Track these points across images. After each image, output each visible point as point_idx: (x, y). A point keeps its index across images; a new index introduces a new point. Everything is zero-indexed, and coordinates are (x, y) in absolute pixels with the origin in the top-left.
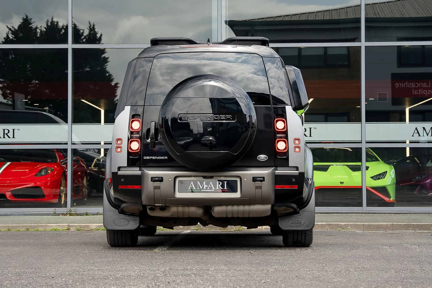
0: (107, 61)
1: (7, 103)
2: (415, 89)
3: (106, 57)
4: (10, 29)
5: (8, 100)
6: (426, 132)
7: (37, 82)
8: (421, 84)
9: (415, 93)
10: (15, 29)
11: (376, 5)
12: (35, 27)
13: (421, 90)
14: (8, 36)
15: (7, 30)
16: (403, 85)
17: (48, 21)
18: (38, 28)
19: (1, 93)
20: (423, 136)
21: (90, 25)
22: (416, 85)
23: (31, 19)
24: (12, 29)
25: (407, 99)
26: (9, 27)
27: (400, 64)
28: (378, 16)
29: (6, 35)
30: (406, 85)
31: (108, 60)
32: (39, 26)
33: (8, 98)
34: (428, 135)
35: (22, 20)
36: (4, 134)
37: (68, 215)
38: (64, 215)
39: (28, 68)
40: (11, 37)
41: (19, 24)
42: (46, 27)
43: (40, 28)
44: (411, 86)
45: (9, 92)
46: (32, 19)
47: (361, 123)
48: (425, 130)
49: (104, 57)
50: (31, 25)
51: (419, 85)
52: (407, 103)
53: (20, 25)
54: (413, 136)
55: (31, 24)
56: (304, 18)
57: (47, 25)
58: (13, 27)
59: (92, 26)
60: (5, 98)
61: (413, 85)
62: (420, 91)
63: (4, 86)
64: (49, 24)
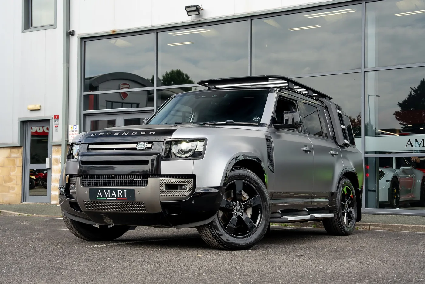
4: (413, 89)
10: (416, 89)
14: (411, 94)
15: (411, 90)
24: (414, 89)
26: (412, 88)
29: (409, 93)
34: (419, 145)
40: (413, 94)
48: (417, 141)
53: (419, 86)
54: (406, 147)
58: (415, 88)
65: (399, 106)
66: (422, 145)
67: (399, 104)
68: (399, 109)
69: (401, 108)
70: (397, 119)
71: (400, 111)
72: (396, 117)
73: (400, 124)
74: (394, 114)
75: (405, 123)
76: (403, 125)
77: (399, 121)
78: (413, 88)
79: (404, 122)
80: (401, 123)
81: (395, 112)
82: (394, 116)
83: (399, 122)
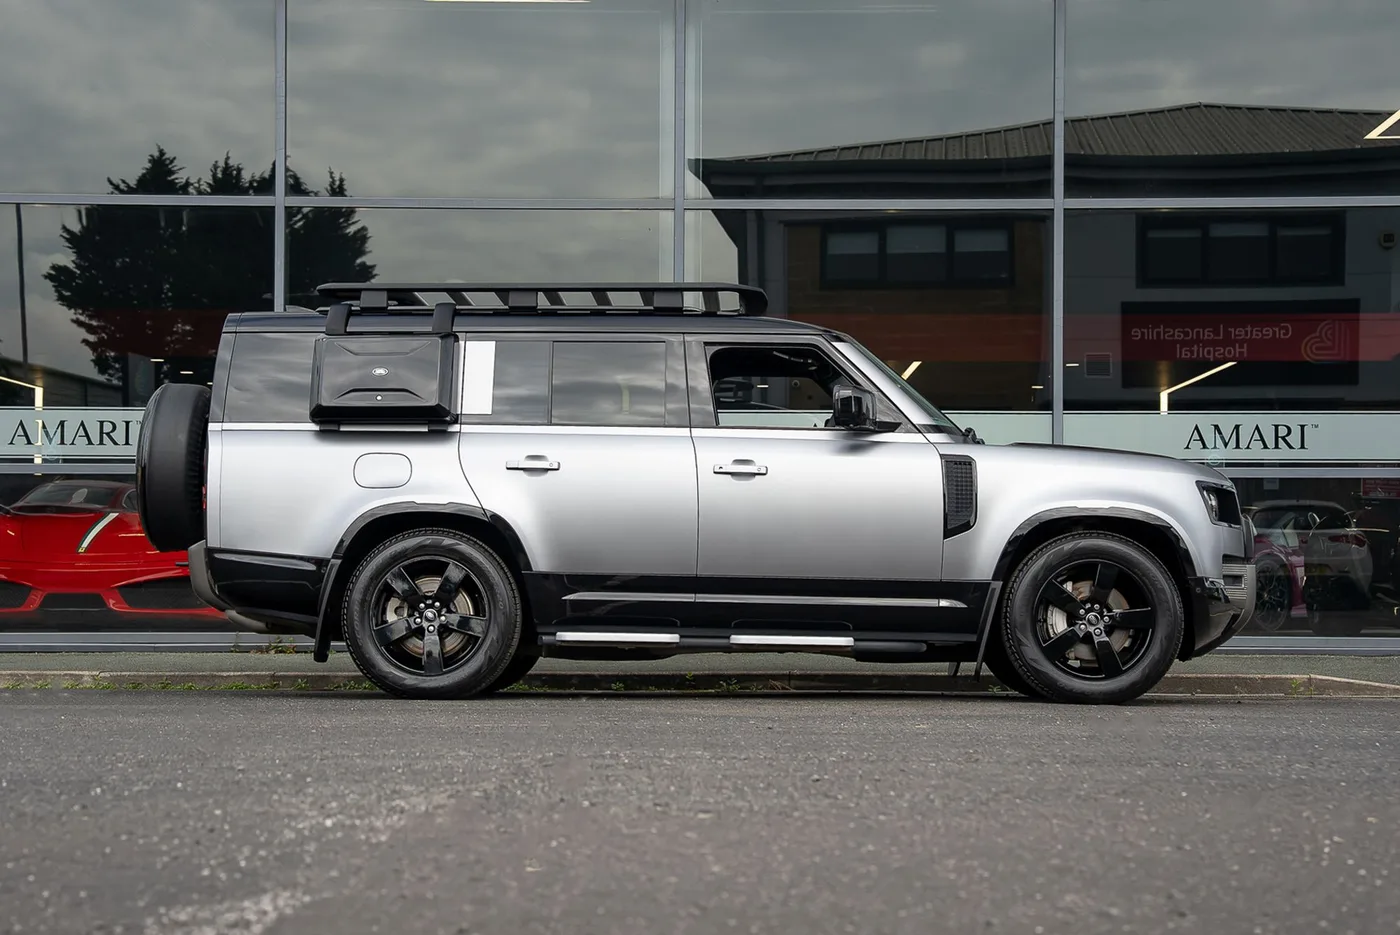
0: (371, 273)
1: (109, 383)
2: (1184, 344)
3: (368, 263)
4: (118, 188)
5: (110, 375)
6: (1222, 438)
7: (188, 328)
8: (1198, 332)
9: (1183, 356)
10: (128, 186)
11: (1083, 123)
12: (184, 181)
13: (1199, 347)
15: (110, 189)
16: (1151, 334)
17: (216, 167)
18: (192, 184)
19: (93, 358)
20: (1215, 447)
21: (333, 182)
22: (1187, 334)
23: (172, 162)
24: (124, 187)
25: (1163, 367)
26: (114, 182)
27: (1145, 279)
28: (1089, 152)
30: (1158, 333)
31: (375, 272)
32: (192, 181)
33: (111, 372)
34: (1226, 445)
35: (150, 161)
36: (102, 433)
37: (273, 652)
38: (262, 652)
39: (166, 294)
41: (140, 175)
42: (211, 182)
43: (196, 185)
44: (1173, 335)
45: (112, 354)
46: (175, 158)
47: (1052, 414)
48: (1220, 433)
49: (364, 264)
50: (173, 177)
51: (1192, 334)
52: (1164, 378)
53: (144, 175)
54: (1187, 447)
55: (173, 173)
56: (895, 155)
57: (214, 176)
58: (124, 182)
59: (337, 183)
60: (102, 371)
61: (1178, 334)
62: (1195, 348)
63: (101, 340)
64: (220, 175)
65: (68, 244)
66: (1233, 443)
67: (65, 235)
68: (67, 258)
69: (79, 253)
70: (61, 298)
71: (71, 266)
72: (57, 291)
73: (75, 326)
74: (49, 277)
75: (94, 323)
76: (90, 329)
77: (73, 311)
78: (116, 181)
79: (91, 317)
80: (82, 318)
81: (54, 267)
82: (49, 284)
83: (71, 314)
